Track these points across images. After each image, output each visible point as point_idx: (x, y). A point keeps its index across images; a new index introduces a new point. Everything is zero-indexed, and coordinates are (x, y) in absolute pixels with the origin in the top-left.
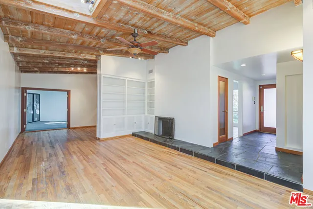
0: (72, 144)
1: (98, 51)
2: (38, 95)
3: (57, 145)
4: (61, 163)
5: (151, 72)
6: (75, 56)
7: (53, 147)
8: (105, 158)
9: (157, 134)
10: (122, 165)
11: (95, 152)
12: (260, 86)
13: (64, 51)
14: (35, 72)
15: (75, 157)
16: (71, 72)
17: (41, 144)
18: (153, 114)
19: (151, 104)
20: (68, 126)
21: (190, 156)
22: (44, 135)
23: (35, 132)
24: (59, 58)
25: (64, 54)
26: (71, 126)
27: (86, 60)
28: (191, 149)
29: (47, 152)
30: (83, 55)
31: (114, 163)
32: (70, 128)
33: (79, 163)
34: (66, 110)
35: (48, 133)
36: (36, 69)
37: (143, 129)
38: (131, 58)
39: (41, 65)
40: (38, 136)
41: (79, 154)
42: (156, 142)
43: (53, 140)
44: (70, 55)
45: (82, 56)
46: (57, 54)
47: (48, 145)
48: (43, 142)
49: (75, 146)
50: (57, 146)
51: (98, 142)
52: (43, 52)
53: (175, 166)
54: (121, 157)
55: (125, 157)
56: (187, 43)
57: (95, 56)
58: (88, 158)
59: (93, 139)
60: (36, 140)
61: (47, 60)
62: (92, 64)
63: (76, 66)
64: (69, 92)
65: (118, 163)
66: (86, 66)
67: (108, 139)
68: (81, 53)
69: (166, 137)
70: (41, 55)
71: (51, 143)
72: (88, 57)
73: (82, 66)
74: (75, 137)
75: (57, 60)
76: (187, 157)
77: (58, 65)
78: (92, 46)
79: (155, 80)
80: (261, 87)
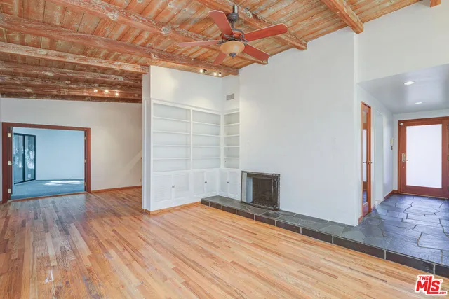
0: (102, 225)
1: (149, 56)
2: (33, 138)
3: (73, 226)
4: (89, 270)
5: (231, 97)
6: (105, 64)
7: (66, 232)
8: (175, 255)
9: (245, 201)
10: (214, 271)
11: (150, 242)
12: (400, 122)
13: (83, 54)
14: (28, 95)
15: (112, 252)
16: (92, 97)
17: (42, 226)
18: (238, 168)
19: (232, 151)
20: (87, 188)
21: (326, 244)
22: (46, 206)
23: (28, 200)
24: (74, 66)
25: (85, 60)
26: (92, 189)
27: (123, 73)
28: (324, 230)
29: (55, 244)
30: (119, 63)
31: (198, 268)
32: (90, 192)
33: (126, 270)
34: (83, 161)
35: (53, 202)
36: (29, 90)
37: (217, 192)
38: (201, 71)
39: (38, 82)
40: (35, 208)
41: (120, 248)
42: (250, 217)
43: (63, 217)
44: (95, 62)
45: (116, 65)
46: (70, 58)
47: (55, 229)
48: (45, 220)
49: (108, 228)
50: (73, 229)
51: (146, 217)
52: (44, 52)
53: (317, 269)
54: (203, 251)
55: (211, 250)
56: (306, 45)
57: (139, 67)
58: (141, 256)
59: (137, 212)
60: (32, 216)
61: (50, 71)
62: (131, 82)
63: (103, 84)
64: (87, 132)
65: (206, 267)
66: (119, 87)
67: (162, 211)
68: (116, 59)
69: (265, 207)
70: (40, 60)
71: (60, 222)
72: (128, 67)
73: (113, 85)
74: (102, 208)
75: (70, 73)
76: (320, 246)
77: (71, 84)
78: (139, 43)
79: (240, 111)
80: (402, 124)
